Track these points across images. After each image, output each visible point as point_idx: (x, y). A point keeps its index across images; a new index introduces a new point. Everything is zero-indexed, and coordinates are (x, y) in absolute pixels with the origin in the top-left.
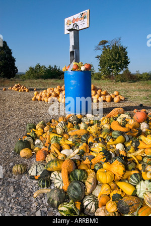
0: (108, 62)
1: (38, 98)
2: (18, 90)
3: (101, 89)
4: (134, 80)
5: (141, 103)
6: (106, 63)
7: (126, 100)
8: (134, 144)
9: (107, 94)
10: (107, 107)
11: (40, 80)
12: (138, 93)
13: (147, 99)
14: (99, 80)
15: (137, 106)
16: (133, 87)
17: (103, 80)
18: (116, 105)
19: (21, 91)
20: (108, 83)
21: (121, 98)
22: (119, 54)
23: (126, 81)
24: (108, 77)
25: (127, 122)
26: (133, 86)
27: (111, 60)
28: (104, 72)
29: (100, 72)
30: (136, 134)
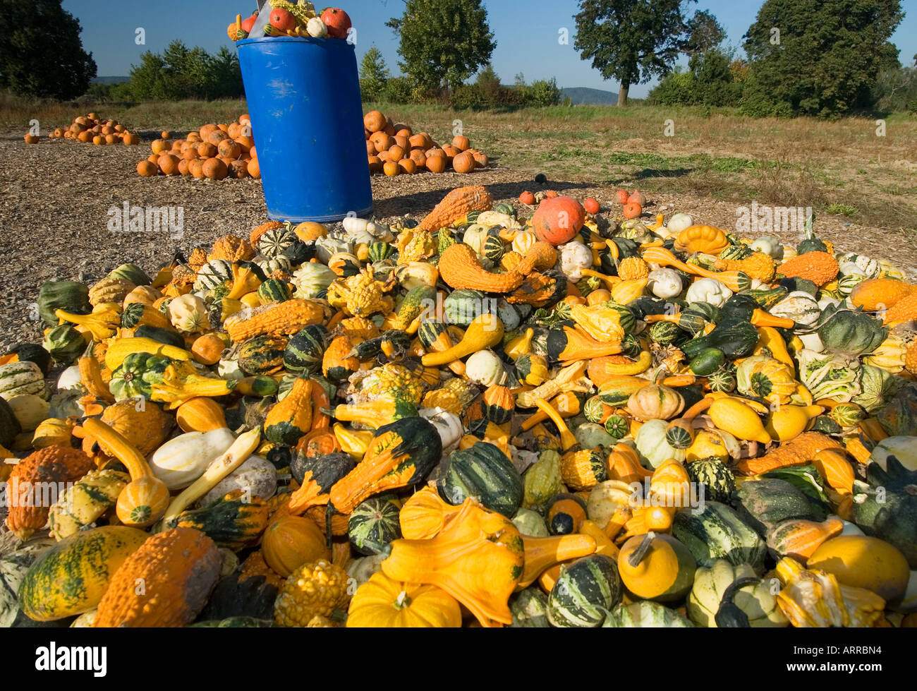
0: (429, 42)
1: (164, 163)
2: (90, 138)
3: (409, 129)
4: (512, 104)
5: (537, 171)
6: (421, 45)
7: (491, 164)
8: (542, 340)
9: (428, 144)
10: (433, 188)
11: (190, 103)
12: (525, 143)
13: (554, 159)
14: (405, 102)
15: (527, 182)
16: (510, 127)
17: (417, 102)
18: (461, 180)
19: (103, 142)
20: (433, 114)
21: (477, 159)
22: (462, 16)
23: (487, 108)
24: (433, 93)
25: (507, 245)
26: (509, 124)
27: (436, 35)
28: (419, 75)
29: (406, 75)
30: (547, 294)
